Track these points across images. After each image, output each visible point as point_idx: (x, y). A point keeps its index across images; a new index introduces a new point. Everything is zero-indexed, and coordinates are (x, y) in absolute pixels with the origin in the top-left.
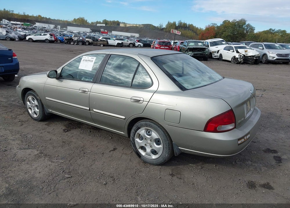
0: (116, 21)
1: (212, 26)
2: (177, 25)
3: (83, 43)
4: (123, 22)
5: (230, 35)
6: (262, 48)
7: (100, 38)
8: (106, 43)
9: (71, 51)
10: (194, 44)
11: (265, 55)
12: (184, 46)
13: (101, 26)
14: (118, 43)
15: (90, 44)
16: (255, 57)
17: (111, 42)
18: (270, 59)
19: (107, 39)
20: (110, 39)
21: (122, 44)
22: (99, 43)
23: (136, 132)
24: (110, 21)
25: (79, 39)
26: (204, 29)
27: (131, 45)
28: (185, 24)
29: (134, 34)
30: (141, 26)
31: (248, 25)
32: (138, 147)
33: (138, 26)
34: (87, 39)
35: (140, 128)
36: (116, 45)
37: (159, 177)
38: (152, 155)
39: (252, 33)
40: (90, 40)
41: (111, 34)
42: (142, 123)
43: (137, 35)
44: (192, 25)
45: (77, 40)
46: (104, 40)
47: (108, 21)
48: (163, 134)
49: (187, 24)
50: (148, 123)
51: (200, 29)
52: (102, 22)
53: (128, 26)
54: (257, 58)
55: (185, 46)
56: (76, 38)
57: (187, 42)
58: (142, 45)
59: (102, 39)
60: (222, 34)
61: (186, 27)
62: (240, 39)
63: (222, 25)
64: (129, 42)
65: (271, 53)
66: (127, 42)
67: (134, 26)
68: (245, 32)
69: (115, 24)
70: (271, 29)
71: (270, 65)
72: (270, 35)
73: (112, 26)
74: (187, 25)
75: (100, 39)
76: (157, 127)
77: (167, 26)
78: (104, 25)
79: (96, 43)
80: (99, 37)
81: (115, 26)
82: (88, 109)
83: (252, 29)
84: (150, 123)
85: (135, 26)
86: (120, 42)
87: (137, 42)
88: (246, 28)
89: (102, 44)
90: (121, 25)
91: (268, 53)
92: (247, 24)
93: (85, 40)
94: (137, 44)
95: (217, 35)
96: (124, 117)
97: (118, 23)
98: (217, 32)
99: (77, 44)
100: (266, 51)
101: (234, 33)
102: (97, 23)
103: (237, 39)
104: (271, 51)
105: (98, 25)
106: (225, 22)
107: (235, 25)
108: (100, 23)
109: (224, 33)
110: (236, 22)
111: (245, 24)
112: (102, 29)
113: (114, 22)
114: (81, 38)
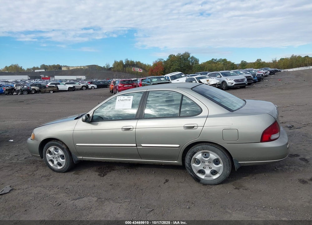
0: (57, 65)
1: (159, 61)
2: (124, 64)
3: (29, 91)
4: (65, 65)
5: (178, 68)
6: (220, 76)
7: (49, 85)
8: (56, 88)
9: (20, 102)
10: (157, 79)
11: (224, 82)
12: (147, 82)
13: (40, 72)
14: (69, 88)
15: (36, 92)
16: (217, 85)
17: (61, 87)
18: (230, 85)
19: (57, 85)
20: (60, 85)
21: (74, 88)
22: (47, 89)
23: (192, 157)
24: (50, 66)
25: (23, 87)
26: (152, 65)
27: (84, 88)
28: (132, 62)
29: (80, 77)
30: (86, 68)
31: (193, 57)
32: (195, 172)
33: (82, 68)
34: (32, 87)
35: (196, 153)
36: (67, 89)
37: (229, 193)
38: (212, 176)
39: (197, 64)
40: (37, 88)
41: (54, 79)
42: (197, 147)
43: (83, 77)
44: (139, 62)
45: (21, 89)
46: (53, 86)
47: (47, 66)
48: (222, 153)
49: (135, 61)
50: (204, 146)
51: (148, 65)
52: (40, 67)
53: (71, 69)
54: (219, 86)
55: (149, 82)
56: (19, 87)
57: (149, 78)
58: (96, 86)
59: (50, 85)
60: (171, 68)
61: (134, 64)
62: (188, 71)
63: (168, 60)
64: (82, 85)
65: (229, 79)
66: (79, 85)
67: (78, 68)
68: (191, 64)
69: (55, 68)
70: (213, 59)
71: (231, 91)
72: (214, 65)
73: (52, 70)
74: (134, 63)
75: (47, 85)
76: (215, 148)
77: (114, 65)
78: (44, 70)
79: (44, 90)
80: (47, 84)
81: (56, 70)
82: (135, 145)
83: (197, 61)
84: (206, 146)
85: (80, 68)
86: (72, 86)
87: (89, 84)
88: (191, 60)
89: (52, 90)
90: (63, 69)
91: (226, 80)
92: (191, 56)
93: (31, 88)
94: (90, 86)
95: (166, 70)
96: (178, 146)
97: (59, 67)
98: (165, 66)
99: (21, 94)
100: (224, 78)
101: (181, 66)
102: (34, 68)
103: (185, 71)
104: (229, 78)
105: (36, 71)
106: (170, 56)
107: (181, 59)
108: (38, 68)
109: (172, 67)
110: (181, 56)
111: (189, 56)
112: (42, 75)
113: (54, 67)
114: (25, 87)
